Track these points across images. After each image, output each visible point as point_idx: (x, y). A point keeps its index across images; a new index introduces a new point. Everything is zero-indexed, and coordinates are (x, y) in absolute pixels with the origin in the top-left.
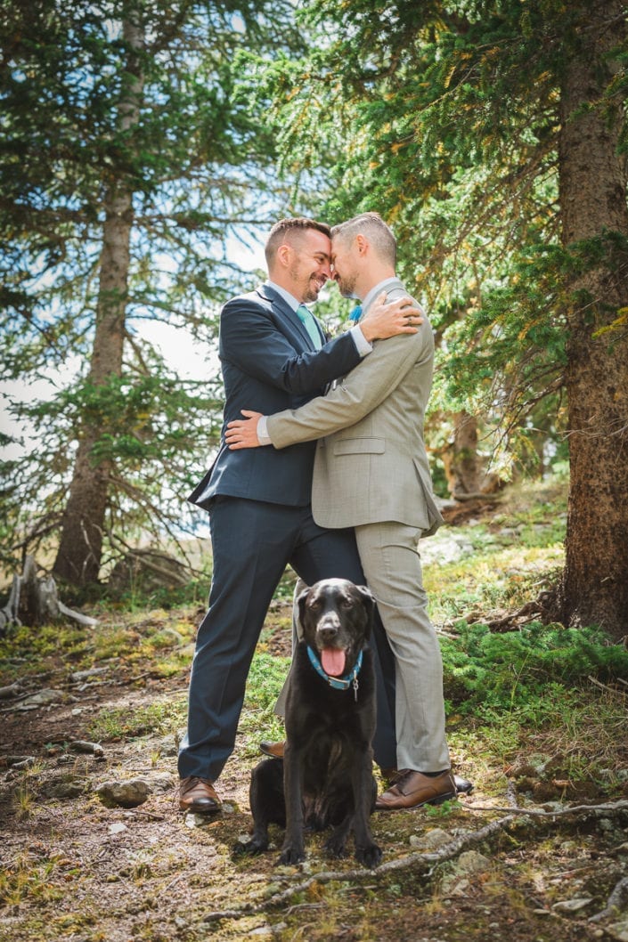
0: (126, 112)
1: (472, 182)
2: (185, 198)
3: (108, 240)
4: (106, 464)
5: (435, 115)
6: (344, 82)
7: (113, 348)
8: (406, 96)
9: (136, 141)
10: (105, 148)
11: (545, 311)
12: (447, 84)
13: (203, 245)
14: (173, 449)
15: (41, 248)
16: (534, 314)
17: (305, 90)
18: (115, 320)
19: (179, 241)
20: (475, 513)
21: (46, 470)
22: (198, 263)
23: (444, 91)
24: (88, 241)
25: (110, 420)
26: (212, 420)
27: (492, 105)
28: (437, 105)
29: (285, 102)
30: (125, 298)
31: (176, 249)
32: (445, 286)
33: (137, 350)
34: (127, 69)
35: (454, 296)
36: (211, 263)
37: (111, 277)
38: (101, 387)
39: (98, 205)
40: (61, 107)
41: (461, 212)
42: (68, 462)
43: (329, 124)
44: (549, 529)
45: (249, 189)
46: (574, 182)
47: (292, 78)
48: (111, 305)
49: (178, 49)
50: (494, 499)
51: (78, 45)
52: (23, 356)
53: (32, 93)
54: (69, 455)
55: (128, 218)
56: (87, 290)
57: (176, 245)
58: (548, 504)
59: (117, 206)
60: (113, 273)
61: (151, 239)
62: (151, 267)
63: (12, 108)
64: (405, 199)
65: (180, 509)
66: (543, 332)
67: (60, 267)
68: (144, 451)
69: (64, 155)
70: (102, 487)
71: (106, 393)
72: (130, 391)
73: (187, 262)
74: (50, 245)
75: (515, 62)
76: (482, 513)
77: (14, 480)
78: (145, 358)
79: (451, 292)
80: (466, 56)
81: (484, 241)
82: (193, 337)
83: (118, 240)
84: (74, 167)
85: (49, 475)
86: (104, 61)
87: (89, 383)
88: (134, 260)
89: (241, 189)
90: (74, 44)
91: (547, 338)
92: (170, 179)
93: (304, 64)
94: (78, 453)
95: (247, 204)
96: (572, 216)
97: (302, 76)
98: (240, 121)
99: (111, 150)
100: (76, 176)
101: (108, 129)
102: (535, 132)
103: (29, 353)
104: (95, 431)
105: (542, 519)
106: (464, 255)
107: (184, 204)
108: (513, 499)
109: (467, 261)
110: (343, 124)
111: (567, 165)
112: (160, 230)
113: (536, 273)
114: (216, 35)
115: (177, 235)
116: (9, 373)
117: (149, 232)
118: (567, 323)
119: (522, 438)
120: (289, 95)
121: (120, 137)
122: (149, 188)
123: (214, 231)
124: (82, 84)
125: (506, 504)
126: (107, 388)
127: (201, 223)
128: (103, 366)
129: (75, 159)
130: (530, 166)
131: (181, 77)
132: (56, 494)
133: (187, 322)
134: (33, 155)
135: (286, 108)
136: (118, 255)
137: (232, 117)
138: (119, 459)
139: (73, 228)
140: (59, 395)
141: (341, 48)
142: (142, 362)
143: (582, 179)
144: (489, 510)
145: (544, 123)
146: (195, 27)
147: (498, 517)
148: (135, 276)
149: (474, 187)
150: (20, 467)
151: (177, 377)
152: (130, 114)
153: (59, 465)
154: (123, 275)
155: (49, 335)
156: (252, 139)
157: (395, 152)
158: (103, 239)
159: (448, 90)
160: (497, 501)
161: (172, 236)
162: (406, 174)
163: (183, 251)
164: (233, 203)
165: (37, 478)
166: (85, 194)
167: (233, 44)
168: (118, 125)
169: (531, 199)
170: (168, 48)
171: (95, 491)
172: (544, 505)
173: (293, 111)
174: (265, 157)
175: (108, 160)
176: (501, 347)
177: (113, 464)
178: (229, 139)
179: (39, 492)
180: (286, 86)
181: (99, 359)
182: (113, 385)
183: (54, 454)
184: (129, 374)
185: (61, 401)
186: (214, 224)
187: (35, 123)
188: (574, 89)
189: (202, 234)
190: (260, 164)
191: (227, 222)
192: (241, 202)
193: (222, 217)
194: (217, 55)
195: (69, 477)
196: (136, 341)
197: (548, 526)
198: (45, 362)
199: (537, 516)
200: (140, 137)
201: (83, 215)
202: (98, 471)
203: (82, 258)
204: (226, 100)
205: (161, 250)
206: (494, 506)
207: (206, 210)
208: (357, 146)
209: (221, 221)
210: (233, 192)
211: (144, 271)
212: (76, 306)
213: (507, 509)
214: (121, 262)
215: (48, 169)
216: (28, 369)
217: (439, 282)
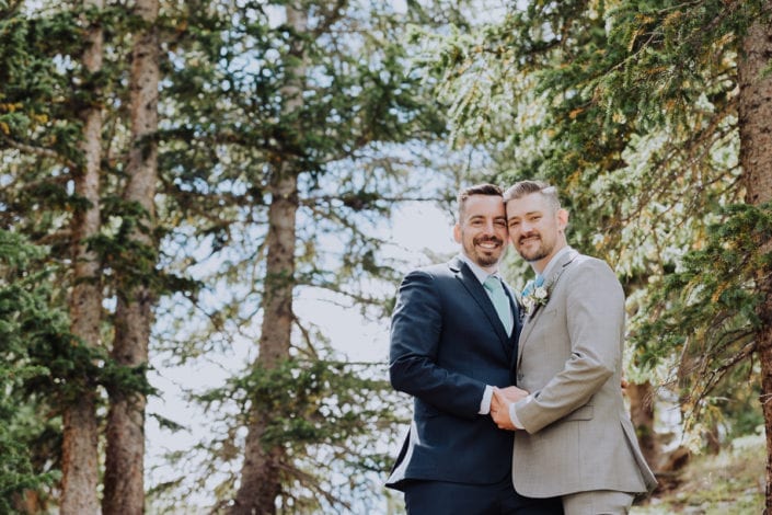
0: (291, 94)
1: (648, 150)
2: (349, 179)
3: (275, 222)
4: (276, 451)
5: (619, 79)
6: (518, 55)
7: (281, 331)
8: (583, 64)
9: (302, 123)
10: (272, 130)
11: (737, 272)
12: (630, 48)
13: (369, 224)
14: (344, 433)
15: (207, 233)
16: (727, 276)
17: (477, 64)
18: (283, 303)
19: (344, 221)
20: (657, 492)
21: (214, 458)
22: (365, 243)
23: (627, 55)
24: (253, 224)
25: (280, 404)
26: (384, 401)
27: (676, 68)
28: (621, 69)
29: (457, 75)
30: (292, 281)
31: (342, 230)
32: (625, 254)
33: (305, 334)
34: (290, 52)
35: (634, 265)
36: (377, 243)
37: (278, 260)
38: (271, 371)
39: (264, 188)
40: (227, 93)
41: (640, 179)
42: (237, 450)
43: (501, 96)
44: (734, 506)
45: (413, 167)
46: (756, 144)
47: (465, 52)
48: (279, 287)
49: (340, 32)
50: (674, 477)
51: (242, 32)
52: (190, 343)
53: (197, 79)
54: (237, 443)
55: (294, 200)
56: (253, 274)
57: (342, 225)
58: (732, 481)
59: (282, 188)
60: (279, 255)
61: (317, 221)
62: (316, 248)
63: (177, 95)
64: (585, 164)
65: (352, 495)
66: (735, 296)
67: (225, 250)
68: (316, 434)
69: (229, 140)
70: (273, 473)
71: (277, 377)
72: (300, 375)
73: (353, 242)
74: (215, 230)
75: (696, 25)
76: (664, 491)
77: (183, 470)
78: (312, 341)
79: (631, 259)
80: (648, 20)
81: (662, 209)
82: (362, 316)
83: (283, 222)
84: (239, 151)
85: (218, 463)
86: (266, 46)
87: (258, 368)
88: (298, 242)
89: (405, 167)
90: (239, 31)
91: (739, 301)
92: (335, 159)
93: (475, 38)
94: (248, 440)
95: (412, 182)
96: (755, 179)
97: (474, 49)
98: (405, 99)
99: (277, 132)
100: (243, 159)
101: (273, 113)
102: (710, 98)
103: (196, 340)
104: (266, 416)
105: (726, 496)
106: (644, 223)
107: (348, 184)
108: (695, 476)
109: (647, 229)
110: (515, 96)
111: (747, 128)
112: (327, 212)
113: (728, 234)
114: (378, 17)
115: (342, 216)
116: (177, 359)
117: (315, 213)
118: (757, 287)
119: (712, 408)
120: (460, 68)
121: (285, 120)
122: (315, 168)
123: (382, 210)
124: (247, 70)
125: (688, 481)
126: (278, 372)
127: (368, 202)
128: (271, 350)
129: (242, 143)
130: (708, 130)
131: (344, 59)
132: (227, 482)
133: (354, 304)
134: (198, 141)
135: (456, 83)
136: (284, 237)
137: (397, 97)
138: (288, 445)
139: (237, 212)
140: (228, 381)
141: (513, 21)
142: (310, 345)
143: (763, 141)
144: (671, 489)
145: (718, 89)
146: (356, 9)
147: (680, 495)
148: (300, 258)
149: (650, 155)
150: (188, 456)
151: (347, 358)
152: (294, 97)
153: (229, 453)
154: (289, 257)
155: (216, 321)
156: (417, 118)
157: (574, 119)
158: (269, 222)
159: (632, 53)
160: (678, 479)
161: (338, 217)
162: (586, 140)
163: (349, 230)
164: (399, 183)
165: (205, 466)
166: (250, 177)
167: (394, 24)
168: (283, 108)
169: (709, 165)
170: (330, 32)
171: (266, 478)
172: (728, 481)
173: (465, 85)
174: (428, 134)
175: (273, 142)
176: (691, 313)
177: (283, 449)
178: (395, 118)
179: (207, 482)
180: (459, 59)
181: (268, 342)
182: (283, 368)
183: (223, 442)
184: (298, 358)
185: (231, 386)
186: (380, 203)
187: (200, 110)
188: (751, 52)
189: (369, 213)
190: (424, 141)
191: (393, 200)
192: (406, 180)
193: (387, 195)
194: (379, 36)
195: (237, 465)
196: (302, 324)
197: (733, 503)
198: (212, 348)
199: (721, 492)
200: (306, 120)
201: (250, 198)
202: (268, 457)
203: (246, 243)
204: (391, 80)
205: (327, 231)
206: (675, 484)
207: (370, 190)
208: (529, 117)
209: (387, 200)
210: (398, 171)
211: (309, 252)
212: (241, 290)
213: (688, 486)
214: (287, 244)
215: (213, 153)
216: (195, 356)
217: (618, 251)
